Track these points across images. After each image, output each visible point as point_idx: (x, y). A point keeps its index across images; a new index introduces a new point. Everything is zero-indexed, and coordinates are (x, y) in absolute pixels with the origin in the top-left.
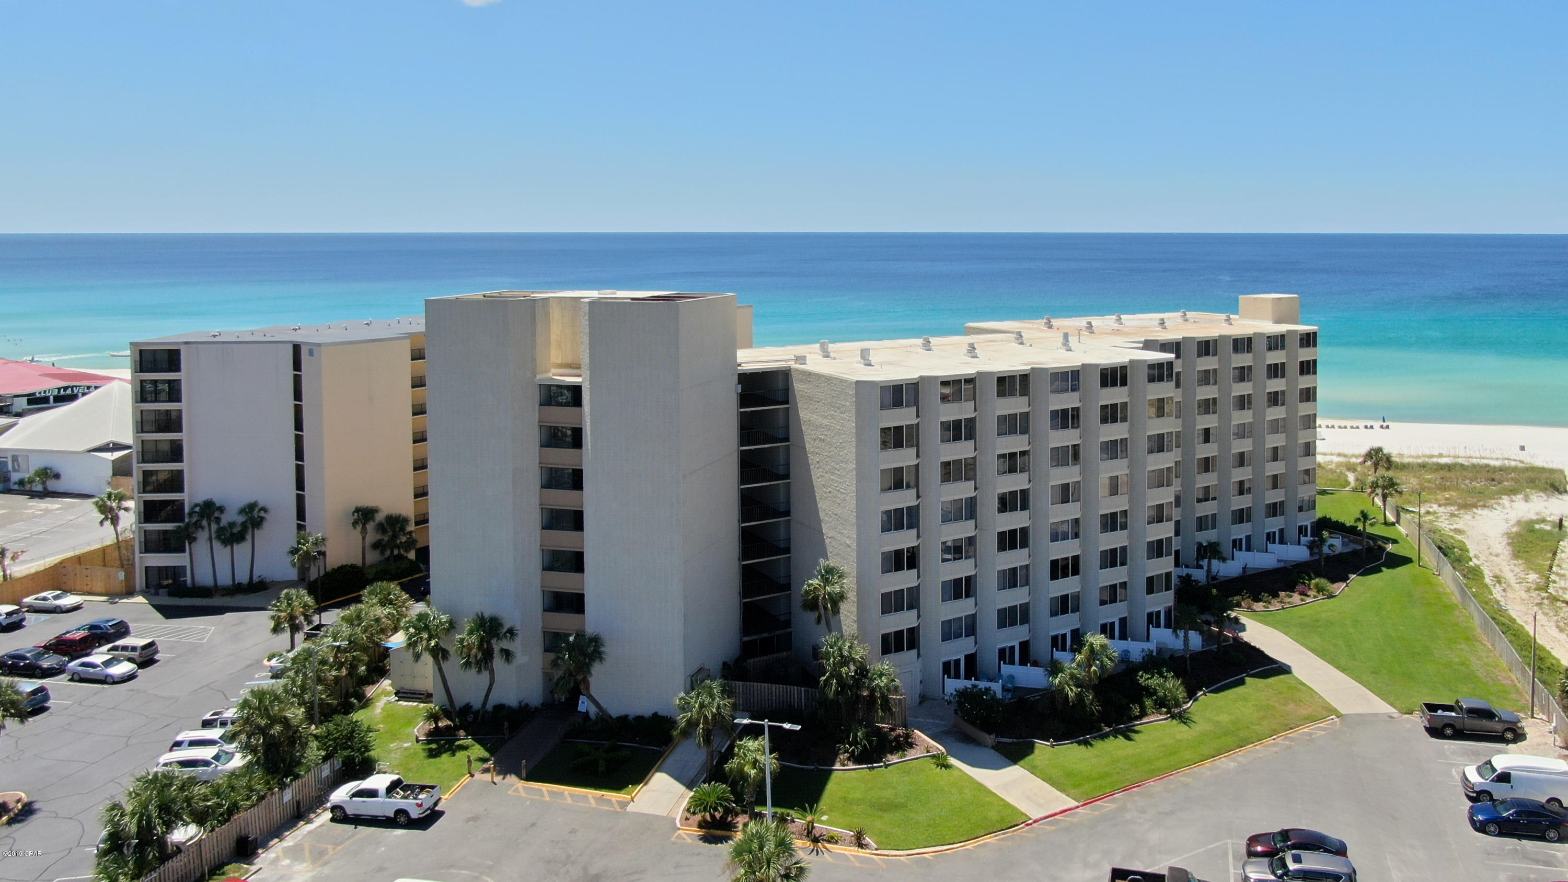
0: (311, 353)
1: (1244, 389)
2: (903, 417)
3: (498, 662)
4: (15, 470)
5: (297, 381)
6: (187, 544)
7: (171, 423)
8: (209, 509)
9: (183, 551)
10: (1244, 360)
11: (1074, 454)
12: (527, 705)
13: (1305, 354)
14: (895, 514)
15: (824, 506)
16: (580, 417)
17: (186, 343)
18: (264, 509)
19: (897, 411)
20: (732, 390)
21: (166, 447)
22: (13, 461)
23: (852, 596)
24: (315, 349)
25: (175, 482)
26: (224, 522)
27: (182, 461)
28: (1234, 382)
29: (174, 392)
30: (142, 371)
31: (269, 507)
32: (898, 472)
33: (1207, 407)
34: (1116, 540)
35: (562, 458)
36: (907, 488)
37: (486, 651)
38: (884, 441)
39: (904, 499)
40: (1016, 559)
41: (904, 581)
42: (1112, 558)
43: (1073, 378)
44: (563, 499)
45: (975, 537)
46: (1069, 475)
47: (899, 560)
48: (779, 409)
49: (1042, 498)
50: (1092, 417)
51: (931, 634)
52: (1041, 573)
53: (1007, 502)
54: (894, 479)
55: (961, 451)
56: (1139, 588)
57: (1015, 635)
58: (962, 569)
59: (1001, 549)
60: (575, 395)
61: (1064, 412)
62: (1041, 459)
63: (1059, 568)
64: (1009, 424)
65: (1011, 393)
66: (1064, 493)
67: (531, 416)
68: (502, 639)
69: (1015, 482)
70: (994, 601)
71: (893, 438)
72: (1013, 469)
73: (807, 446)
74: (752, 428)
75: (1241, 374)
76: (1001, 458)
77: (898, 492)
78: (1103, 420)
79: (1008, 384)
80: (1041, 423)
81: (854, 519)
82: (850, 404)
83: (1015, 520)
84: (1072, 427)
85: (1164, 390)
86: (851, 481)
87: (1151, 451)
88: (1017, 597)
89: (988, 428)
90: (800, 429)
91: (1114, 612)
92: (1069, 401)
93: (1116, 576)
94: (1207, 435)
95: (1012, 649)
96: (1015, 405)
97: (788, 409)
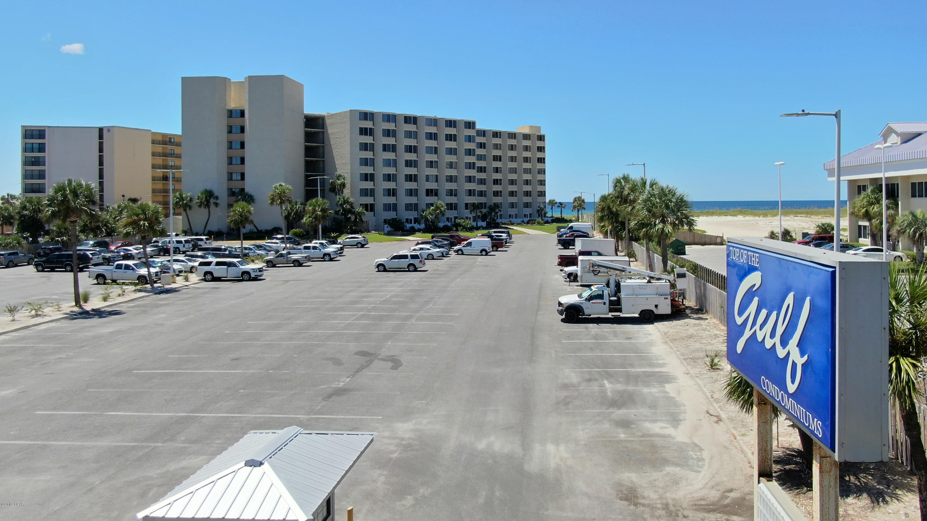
0: (109, 131)
1: (513, 153)
2: (368, 124)
3: (212, 207)
5: (101, 144)
7: (39, 162)
10: (513, 142)
11: (435, 151)
12: (221, 231)
13: (539, 144)
14: (365, 160)
16: (244, 121)
17: (48, 127)
19: (365, 122)
20: (301, 121)
21: (37, 173)
23: (348, 186)
24: (111, 129)
25: (40, 188)
27: (45, 179)
28: (509, 150)
29: (42, 148)
30: (26, 138)
32: (366, 144)
33: (497, 158)
34: (452, 186)
35: (236, 137)
36: (370, 151)
37: (208, 201)
38: (361, 133)
39: (368, 155)
40: (412, 185)
41: (368, 185)
42: (451, 193)
43: (434, 122)
44: (237, 153)
45: (396, 174)
46: (433, 157)
47: (366, 177)
48: (319, 132)
49: (422, 164)
50: (442, 137)
51: (379, 207)
52: (422, 193)
53: (409, 164)
54: (365, 147)
55: (390, 141)
56: (462, 207)
57: (412, 215)
58: (391, 185)
59: (406, 180)
60: (242, 114)
61: (431, 134)
62: (422, 150)
63: (429, 192)
64: (409, 134)
65: (410, 123)
66: (431, 164)
67: (224, 122)
68: (214, 199)
69: (412, 156)
70: (404, 200)
71: (364, 131)
72: (411, 152)
73: (332, 143)
74: (309, 137)
75: (512, 148)
76: (406, 146)
77: (366, 152)
78: (447, 140)
79: (408, 120)
80: (422, 136)
81: (349, 162)
82: (348, 120)
83: (412, 171)
84: (434, 140)
85: (472, 132)
86: (348, 148)
87: (466, 155)
88: (413, 200)
89: (401, 134)
90: (329, 138)
91: (451, 214)
92: (433, 130)
93: (452, 200)
94: (497, 170)
95: (411, 220)
96: (411, 128)
97: (323, 132)
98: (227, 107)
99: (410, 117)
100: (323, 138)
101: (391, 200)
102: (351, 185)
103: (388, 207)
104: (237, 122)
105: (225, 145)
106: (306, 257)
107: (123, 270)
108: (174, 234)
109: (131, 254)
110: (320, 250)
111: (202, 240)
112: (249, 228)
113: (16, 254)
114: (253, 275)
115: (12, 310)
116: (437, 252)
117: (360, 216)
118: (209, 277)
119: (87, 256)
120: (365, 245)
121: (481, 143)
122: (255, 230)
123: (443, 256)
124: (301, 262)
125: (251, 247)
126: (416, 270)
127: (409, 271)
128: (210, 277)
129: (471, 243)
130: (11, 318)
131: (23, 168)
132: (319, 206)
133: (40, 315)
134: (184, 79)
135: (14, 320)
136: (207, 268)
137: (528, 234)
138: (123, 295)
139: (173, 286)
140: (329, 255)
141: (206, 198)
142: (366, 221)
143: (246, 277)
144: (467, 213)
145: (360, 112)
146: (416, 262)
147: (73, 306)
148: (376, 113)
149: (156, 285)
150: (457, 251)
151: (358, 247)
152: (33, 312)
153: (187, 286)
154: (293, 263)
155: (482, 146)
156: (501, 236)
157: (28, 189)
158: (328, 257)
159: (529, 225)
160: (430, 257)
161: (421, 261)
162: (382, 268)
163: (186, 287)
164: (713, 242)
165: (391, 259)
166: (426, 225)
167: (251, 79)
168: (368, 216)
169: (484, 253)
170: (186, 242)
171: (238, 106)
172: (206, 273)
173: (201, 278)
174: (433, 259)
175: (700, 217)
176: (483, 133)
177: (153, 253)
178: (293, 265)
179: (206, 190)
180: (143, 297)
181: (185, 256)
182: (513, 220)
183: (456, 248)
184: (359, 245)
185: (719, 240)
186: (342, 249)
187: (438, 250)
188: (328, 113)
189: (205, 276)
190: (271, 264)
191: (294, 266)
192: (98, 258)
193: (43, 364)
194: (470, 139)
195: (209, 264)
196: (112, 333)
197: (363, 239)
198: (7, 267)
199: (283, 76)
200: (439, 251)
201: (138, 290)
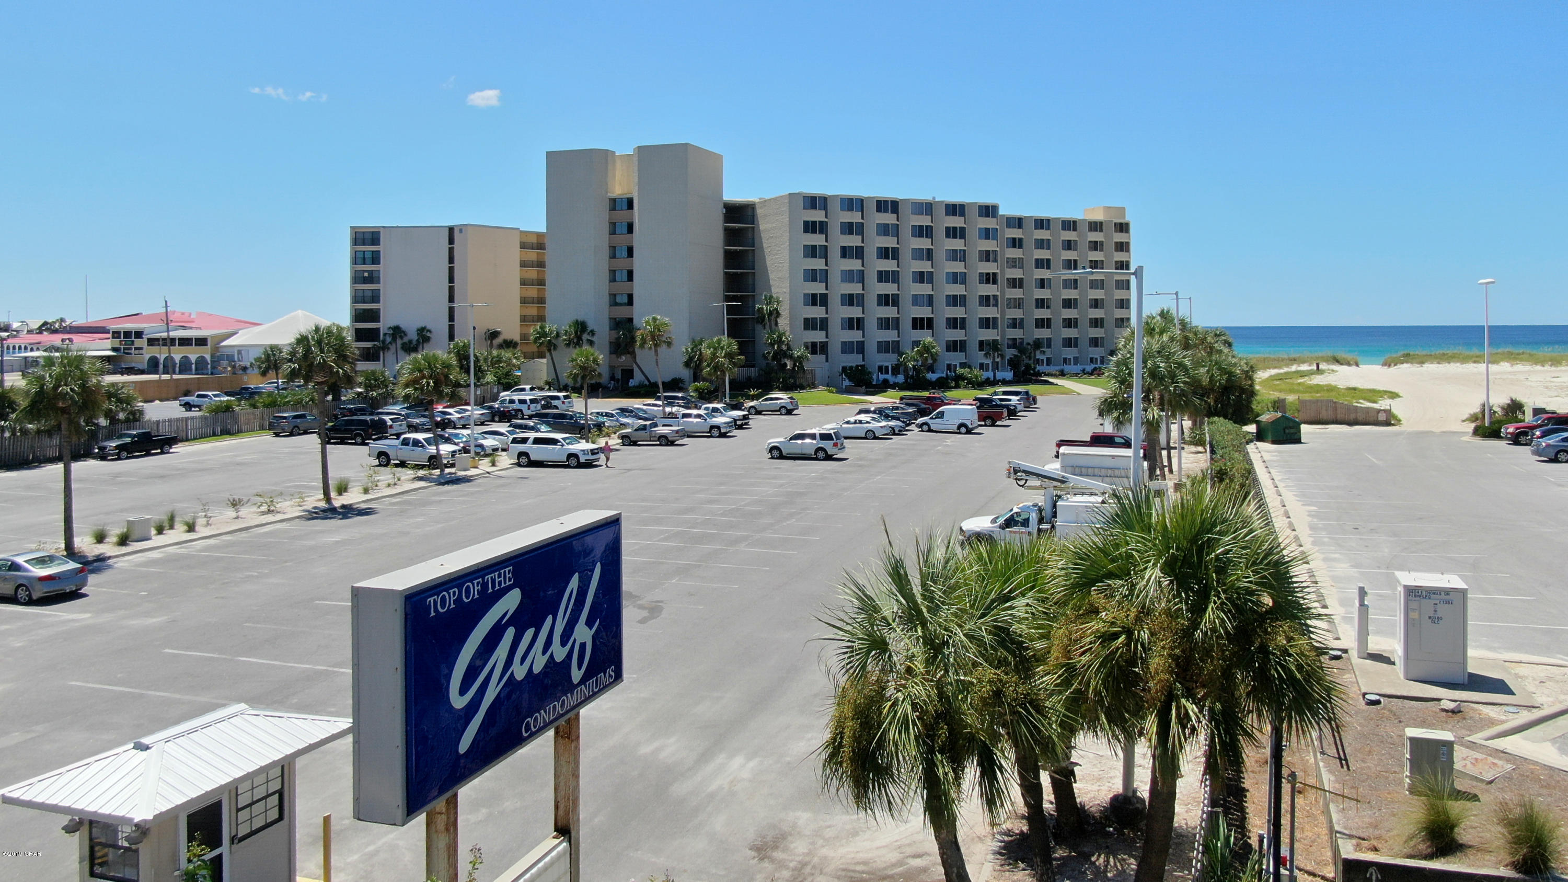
0: (461, 231)
1: (1071, 255)
2: (817, 216)
3: (585, 346)
4: (239, 360)
5: (451, 251)
6: (381, 354)
7: (372, 278)
8: (397, 331)
9: (379, 360)
10: (1070, 235)
11: (929, 255)
13: (1119, 237)
14: (812, 273)
15: (773, 276)
16: (632, 215)
17: (384, 227)
18: (429, 331)
19: (813, 212)
20: (720, 213)
21: (370, 294)
22: (238, 354)
23: (786, 314)
24: (464, 229)
25: (373, 316)
26: (406, 340)
27: (379, 302)
28: (1063, 249)
29: (375, 258)
30: (356, 244)
31: (433, 330)
32: (814, 247)
33: (1042, 264)
34: (957, 312)
35: (622, 240)
36: (820, 258)
37: (579, 338)
38: (806, 230)
39: (818, 264)
40: (889, 312)
41: (817, 312)
42: (953, 323)
43: (927, 208)
44: (622, 263)
45: (863, 294)
46: (924, 266)
47: (815, 300)
48: (748, 228)
49: (906, 278)
50: (940, 233)
51: (835, 348)
52: (906, 324)
53: (883, 277)
54: (812, 252)
55: (853, 241)
56: (973, 346)
57: (889, 360)
58: (855, 312)
59: (879, 304)
60: (630, 204)
61: (921, 227)
62: (906, 254)
63: (918, 323)
64: (885, 230)
65: (886, 211)
66: (921, 277)
67: (604, 216)
68: (589, 334)
69: (889, 265)
70: (875, 335)
71: (810, 227)
72: (887, 257)
73: (764, 245)
74: (732, 236)
75: (1068, 245)
76: (879, 249)
77: (814, 260)
78: (948, 236)
79: (883, 205)
80: (906, 232)
81: (787, 275)
82: (785, 208)
83: (889, 289)
84: (927, 237)
85: (990, 223)
86: (786, 254)
87: (981, 260)
88: (890, 335)
89: (871, 230)
90: (761, 237)
91: (956, 358)
92: (925, 221)
93: (957, 335)
94: (1042, 284)
95: (887, 367)
96: (888, 218)
97: (753, 228)
98: (609, 194)
99: (886, 202)
100: (753, 239)
101: (855, 336)
102: (790, 313)
103: (847, 348)
104: (622, 216)
105: (606, 252)
106: (677, 432)
107: (410, 447)
108: (528, 387)
109: (449, 419)
110: (706, 420)
111: (557, 398)
112: (637, 379)
113: (302, 416)
114: (582, 460)
115: (235, 504)
116: (881, 427)
117: (800, 363)
118: (524, 461)
119: (384, 422)
120: (793, 410)
121: (1014, 239)
122: (647, 382)
123: (894, 434)
124: (670, 439)
125: (613, 412)
126: (829, 458)
127: (816, 459)
128: (526, 461)
129: (943, 412)
130: (234, 514)
131: (352, 287)
132: (722, 348)
133: (273, 511)
134: (549, 154)
135: (237, 518)
136: (522, 447)
137: (1079, 394)
138: (395, 484)
139: (473, 472)
140: (718, 428)
141: (576, 333)
142: (811, 370)
143: (573, 462)
144: (980, 357)
145: (804, 197)
146: (828, 445)
147: (320, 500)
148: (830, 196)
149: (447, 470)
150: (920, 426)
151: (781, 414)
152: (264, 508)
153: (488, 473)
154: (658, 440)
155: (1016, 243)
156: (1010, 400)
157: (359, 316)
158: (718, 432)
159: (1093, 377)
160: (870, 435)
161: (835, 445)
162: (777, 453)
163: (487, 475)
164: (1372, 419)
165: (791, 439)
166: (906, 377)
167: (642, 151)
168: (815, 363)
169: (963, 430)
170: (532, 401)
171: (626, 192)
172: (521, 454)
173: (512, 461)
174: (876, 438)
175: (1426, 365)
176: (1018, 222)
177: (483, 418)
178: (658, 443)
179: (577, 321)
180: (420, 488)
181: (510, 426)
182: (1067, 368)
183: (920, 420)
184: (784, 411)
185: (1382, 417)
186: (745, 417)
187: (883, 424)
188: (760, 199)
189: (518, 459)
190: (629, 441)
191: (660, 445)
192: (401, 425)
193: (224, 584)
194: (987, 234)
195: (524, 441)
196: (337, 542)
197: (789, 400)
198: (292, 434)
199: (687, 144)
200: (884, 426)
201: (418, 477)
